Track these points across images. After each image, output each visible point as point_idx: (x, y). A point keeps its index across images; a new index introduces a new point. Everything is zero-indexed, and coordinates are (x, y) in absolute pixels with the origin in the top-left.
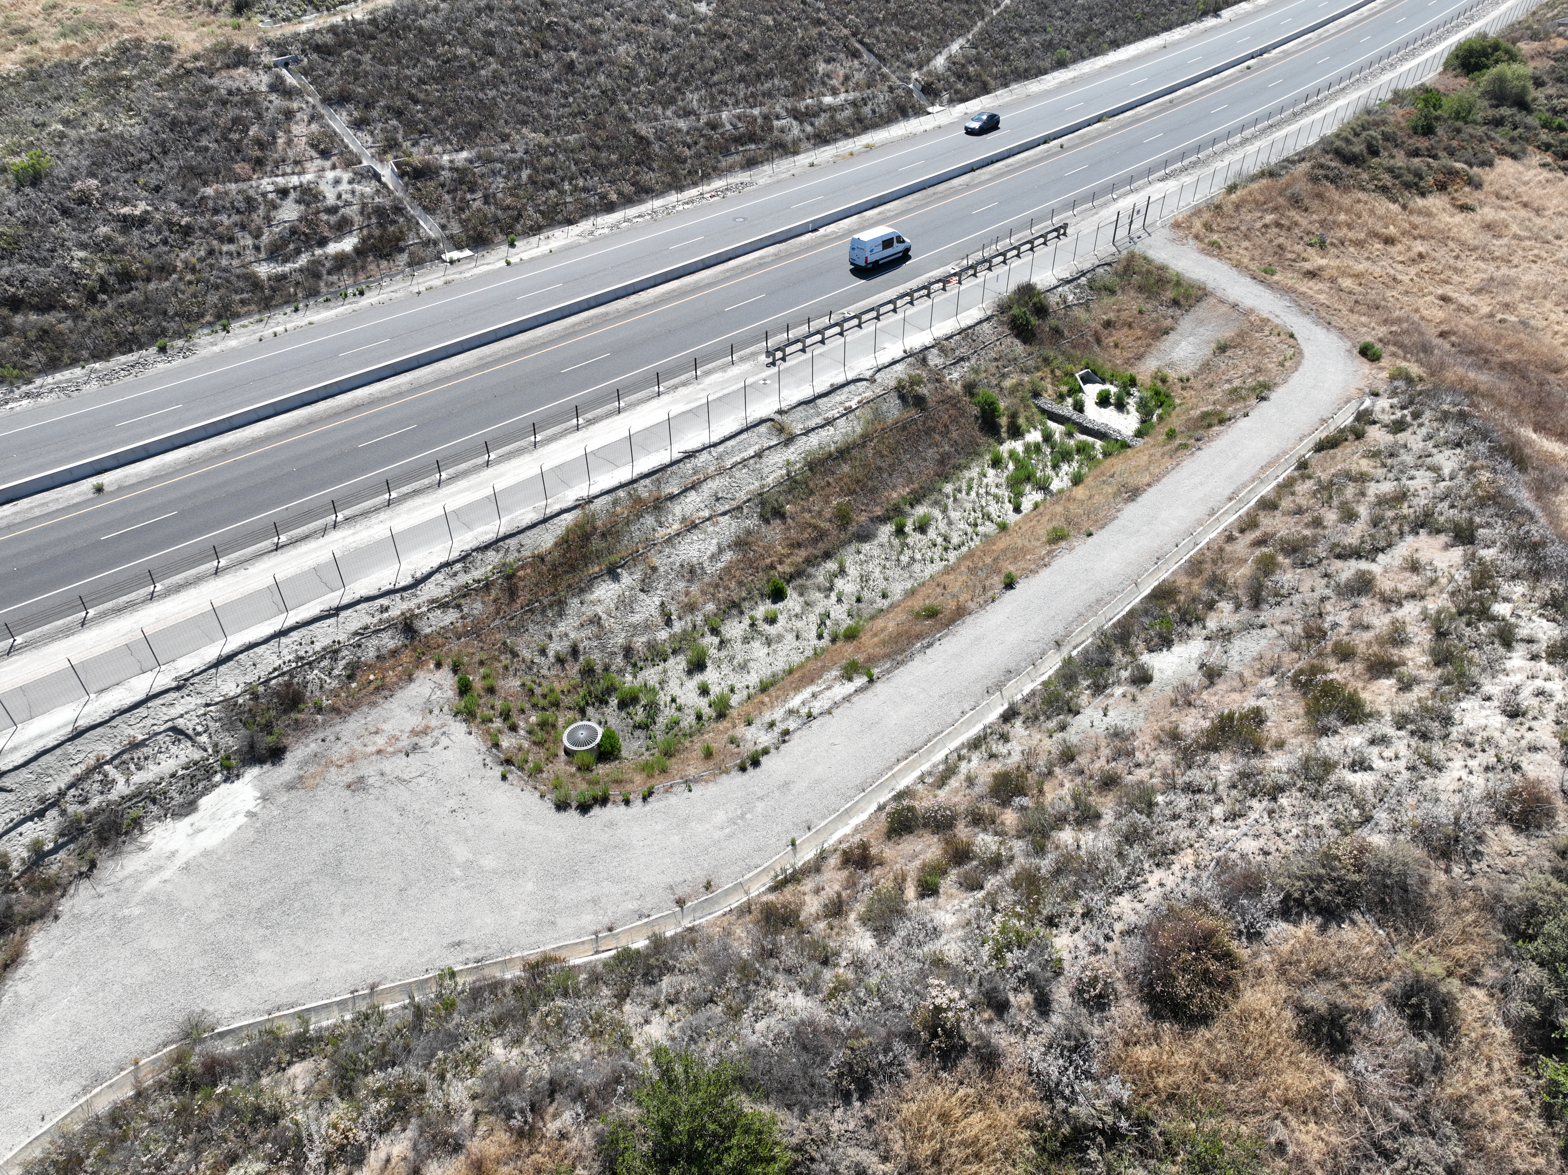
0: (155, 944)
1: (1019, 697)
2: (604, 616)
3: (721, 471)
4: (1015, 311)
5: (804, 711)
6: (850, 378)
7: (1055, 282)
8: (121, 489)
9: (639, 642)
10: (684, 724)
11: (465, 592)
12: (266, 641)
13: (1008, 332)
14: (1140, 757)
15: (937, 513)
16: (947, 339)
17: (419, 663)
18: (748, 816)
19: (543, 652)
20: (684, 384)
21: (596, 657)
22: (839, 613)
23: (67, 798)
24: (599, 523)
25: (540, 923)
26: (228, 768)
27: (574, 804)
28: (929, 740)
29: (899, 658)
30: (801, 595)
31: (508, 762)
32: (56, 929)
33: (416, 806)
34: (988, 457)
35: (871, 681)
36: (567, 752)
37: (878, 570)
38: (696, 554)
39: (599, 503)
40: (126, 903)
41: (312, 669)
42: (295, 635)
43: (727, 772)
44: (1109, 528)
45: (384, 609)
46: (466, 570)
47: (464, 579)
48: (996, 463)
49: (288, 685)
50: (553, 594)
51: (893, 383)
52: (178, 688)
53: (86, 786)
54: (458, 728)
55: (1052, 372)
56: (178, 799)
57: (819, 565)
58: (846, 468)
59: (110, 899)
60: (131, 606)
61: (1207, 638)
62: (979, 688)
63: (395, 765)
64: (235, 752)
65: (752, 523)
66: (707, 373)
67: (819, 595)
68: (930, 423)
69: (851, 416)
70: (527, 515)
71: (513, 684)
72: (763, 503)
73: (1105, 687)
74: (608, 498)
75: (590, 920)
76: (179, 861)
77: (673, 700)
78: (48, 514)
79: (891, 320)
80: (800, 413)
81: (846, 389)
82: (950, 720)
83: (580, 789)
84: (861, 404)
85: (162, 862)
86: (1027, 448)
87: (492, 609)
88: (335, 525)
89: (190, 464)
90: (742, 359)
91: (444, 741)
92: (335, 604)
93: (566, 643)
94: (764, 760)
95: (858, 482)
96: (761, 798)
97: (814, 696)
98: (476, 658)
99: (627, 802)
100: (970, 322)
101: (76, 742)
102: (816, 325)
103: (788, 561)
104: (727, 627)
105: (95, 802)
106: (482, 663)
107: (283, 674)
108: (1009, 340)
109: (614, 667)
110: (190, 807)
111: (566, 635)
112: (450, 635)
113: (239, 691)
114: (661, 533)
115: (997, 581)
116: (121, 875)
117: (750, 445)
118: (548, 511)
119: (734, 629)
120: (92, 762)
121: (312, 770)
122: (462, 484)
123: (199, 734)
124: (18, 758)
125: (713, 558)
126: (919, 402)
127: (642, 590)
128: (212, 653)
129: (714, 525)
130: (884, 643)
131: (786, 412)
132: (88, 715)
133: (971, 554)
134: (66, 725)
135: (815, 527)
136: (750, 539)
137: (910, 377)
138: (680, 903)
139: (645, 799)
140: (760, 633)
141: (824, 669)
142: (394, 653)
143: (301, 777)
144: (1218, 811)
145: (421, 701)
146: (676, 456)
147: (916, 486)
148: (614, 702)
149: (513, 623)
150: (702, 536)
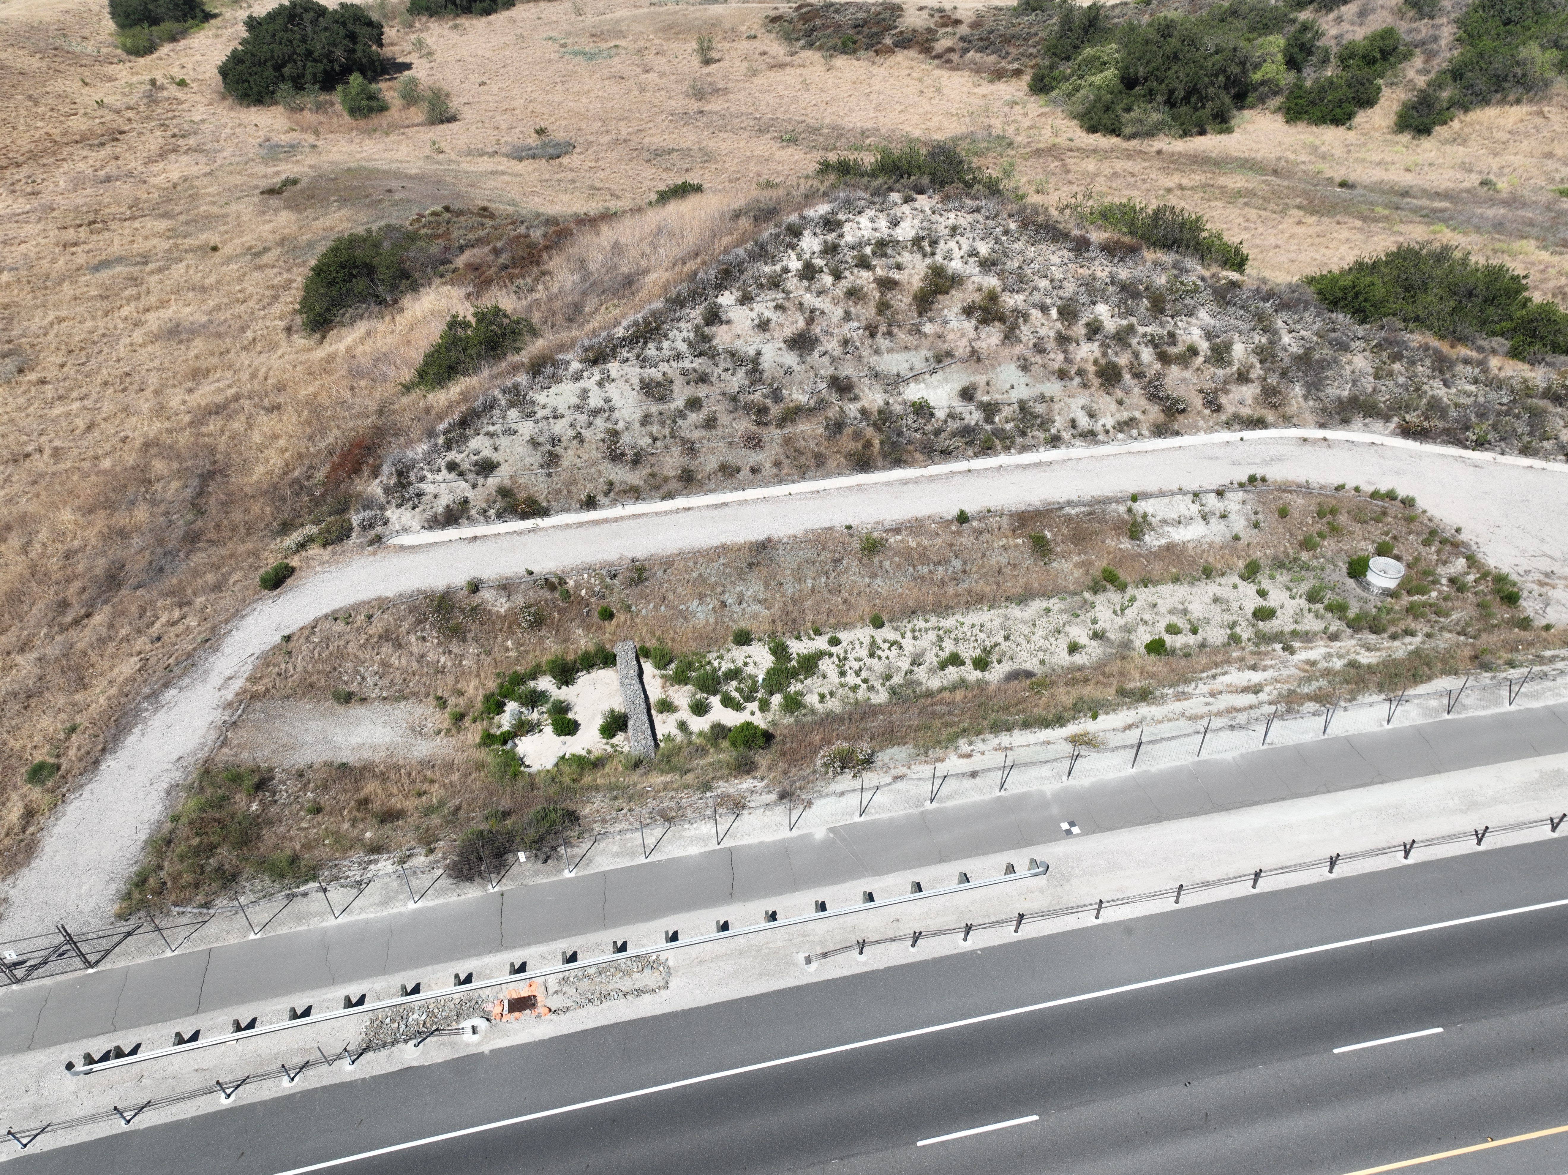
5: (1196, 508)
22: (1103, 611)
27: (1398, 501)
29: (1098, 509)
30: (1130, 641)
31: (1456, 544)
35: (1133, 501)
36: (1400, 558)
37: (1034, 638)
43: (1276, 482)
48: (793, 704)
57: (1094, 662)
58: (1008, 718)
65: (1164, 691)
67: (1111, 635)
72: (1143, 699)
77: (1292, 597)
97: (1179, 521)
98: (1504, 630)
99: (1357, 489)
104: (1221, 638)
106: (1497, 628)
109: (1350, 631)
111: (1405, 645)
119: (1214, 634)
125: (1223, 673)
127: (1316, 662)
129: (1216, 690)
136: (1171, 682)
138: (1325, 440)
139: (1343, 488)
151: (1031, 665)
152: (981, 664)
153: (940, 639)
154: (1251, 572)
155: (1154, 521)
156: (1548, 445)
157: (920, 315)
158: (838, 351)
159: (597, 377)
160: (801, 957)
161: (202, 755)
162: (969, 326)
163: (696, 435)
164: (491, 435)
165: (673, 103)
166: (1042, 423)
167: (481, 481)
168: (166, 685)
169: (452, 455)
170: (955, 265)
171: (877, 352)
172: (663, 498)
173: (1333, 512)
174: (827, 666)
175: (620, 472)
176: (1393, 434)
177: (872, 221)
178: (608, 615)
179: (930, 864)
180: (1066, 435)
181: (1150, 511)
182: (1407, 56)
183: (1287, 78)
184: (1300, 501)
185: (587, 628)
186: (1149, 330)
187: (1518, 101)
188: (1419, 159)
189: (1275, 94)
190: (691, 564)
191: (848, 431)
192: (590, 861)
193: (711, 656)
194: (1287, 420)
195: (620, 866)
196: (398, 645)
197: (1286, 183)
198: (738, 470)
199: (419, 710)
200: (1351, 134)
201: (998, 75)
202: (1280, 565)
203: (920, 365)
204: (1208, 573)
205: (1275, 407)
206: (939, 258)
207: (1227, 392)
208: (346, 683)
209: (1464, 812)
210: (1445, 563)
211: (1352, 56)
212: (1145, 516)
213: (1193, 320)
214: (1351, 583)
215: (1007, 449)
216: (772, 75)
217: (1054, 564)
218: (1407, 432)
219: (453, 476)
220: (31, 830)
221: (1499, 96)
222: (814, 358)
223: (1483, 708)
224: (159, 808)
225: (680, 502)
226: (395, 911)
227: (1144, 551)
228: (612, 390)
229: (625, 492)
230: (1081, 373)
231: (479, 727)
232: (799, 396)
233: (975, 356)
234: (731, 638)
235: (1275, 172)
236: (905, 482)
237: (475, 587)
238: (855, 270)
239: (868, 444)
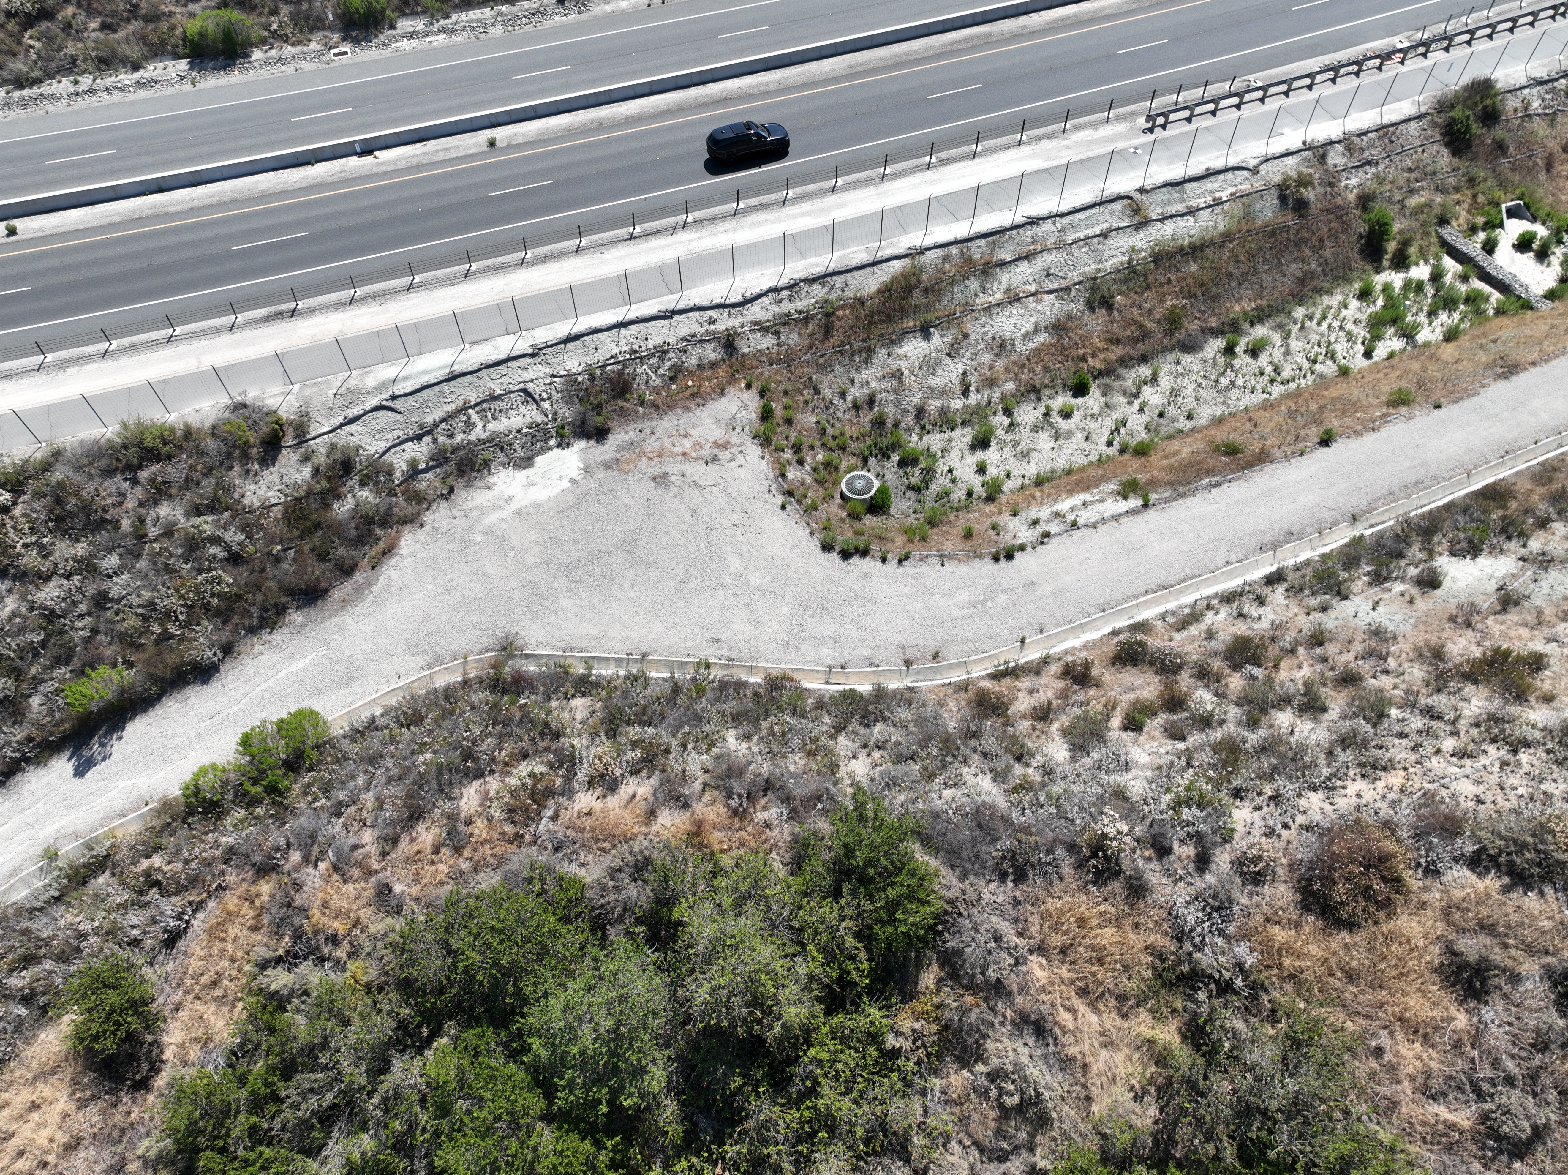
0: (489, 569)
1: (1292, 562)
2: (906, 372)
3: (1060, 245)
4: (1457, 113)
5: (1070, 517)
6: (1230, 164)
7: (1523, 81)
8: (510, 147)
9: (934, 405)
10: (954, 497)
11: (786, 321)
12: (609, 329)
13: (1438, 137)
14: (1392, 663)
15: (1276, 338)
16: (1359, 135)
17: (732, 380)
18: (989, 604)
19: (843, 395)
20: (1049, 136)
21: (890, 411)
22: (1137, 423)
23: (440, 430)
24: (924, 277)
25: (787, 644)
26: (562, 436)
27: (838, 549)
28: (1184, 581)
29: (1182, 489)
30: (1104, 395)
31: (790, 493)
32: (421, 534)
33: (706, 512)
34: (1357, 285)
35: (1146, 506)
36: (843, 496)
37: (1192, 387)
38: (1011, 329)
39: (930, 255)
40: (470, 529)
41: (642, 363)
42: (634, 329)
43: (981, 557)
44: (1464, 404)
45: (712, 321)
46: (791, 299)
47: (788, 307)
48: (1365, 295)
49: (621, 374)
50: (864, 341)
51: (1277, 179)
52: (533, 355)
53: (454, 422)
54: (754, 450)
55: (1474, 196)
56: (520, 453)
57: (1132, 367)
58: (1193, 267)
59: (460, 522)
60: (504, 267)
61: (1522, 559)
62: (1254, 542)
63: (696, 470)
64: (569, 424)
65: (1076, 307)
66: (1077, 128)
67: (1122, 400)
68: (1305, 234)
69: (1218, 210)
70: (858, 255)
71: (809, 419)
72: (1093, 289)
73: (1386, 579)
74: (939, 252)
75: (828, 654)
76: (515, 506)
77: (950, 471)
78: (449, 160)
79: (1302, 98)
80: (1162, 195)
81: (1222, 177)
82: (1212, 566)
83: (845, 536)
84: (1233, 197)
85: (502, 503)
86: (1407, 285)
87: (806, 342)
88: (684, 226)
89: (570, 133)
90: (1119, 118)
91: (740, 459)
92: (671, 307)
93: (866, 391)
94: (1018, 555)
95: (1202, 285)
96: (1005, 591)
97: (1085, 504)
98: (783, 387)
99: (884, 560)
100: (1395, 118)
101: (451, 383)
102: (1214, 89)
103: (1102, 356)
104: (1021, 411)
105: (459, 438)
106: (786, 393)
107: (618, 363)
108: (1436, 147)
109: (903, 425)
110: (527, 462)
111: (868, 383)
112: (764, 359)
113: (580, 369)
114: (983, 299)
115: (1314, 433)
116: (471, 504)
117: (1099, 222)
118: (879, 254)
119: (1027, 414)
120: (460, 404)
121: (627, 456)
122: (805, 206)
123: (543, 400)
124: (408, 387)
125: (1027, 336)
126: (1301, 206)
127: (949, 355)
128: (563, 329)
129: (1037, 302)
130: (1171, 469)
131: (1147, 192)
132: (462, 362)
133: (1297, 394)
134: (444, 367)
135: (1140, 326)
136: (1070, 324)
137: (1300, 174)
138: (908, 663)
139: (900, 561)
140: (1051, 425)
141: (1104, 479)
142: (713, 365)
143: (617, 460)
144: (1449, 744)
145: (727, 416)
146: (1019, 220)
147: (1264, 302)
148: (895, 458)
149: (821, 361)
150: (1021, 311)
151: (1187, 359)
152: (1229, 351)
166: (1301, 591)
180: (1262, 589)
184: (948, 547)
194: (961, 688)
204: (1039, 482)
205: (982, 697)
230: (1291, 651)
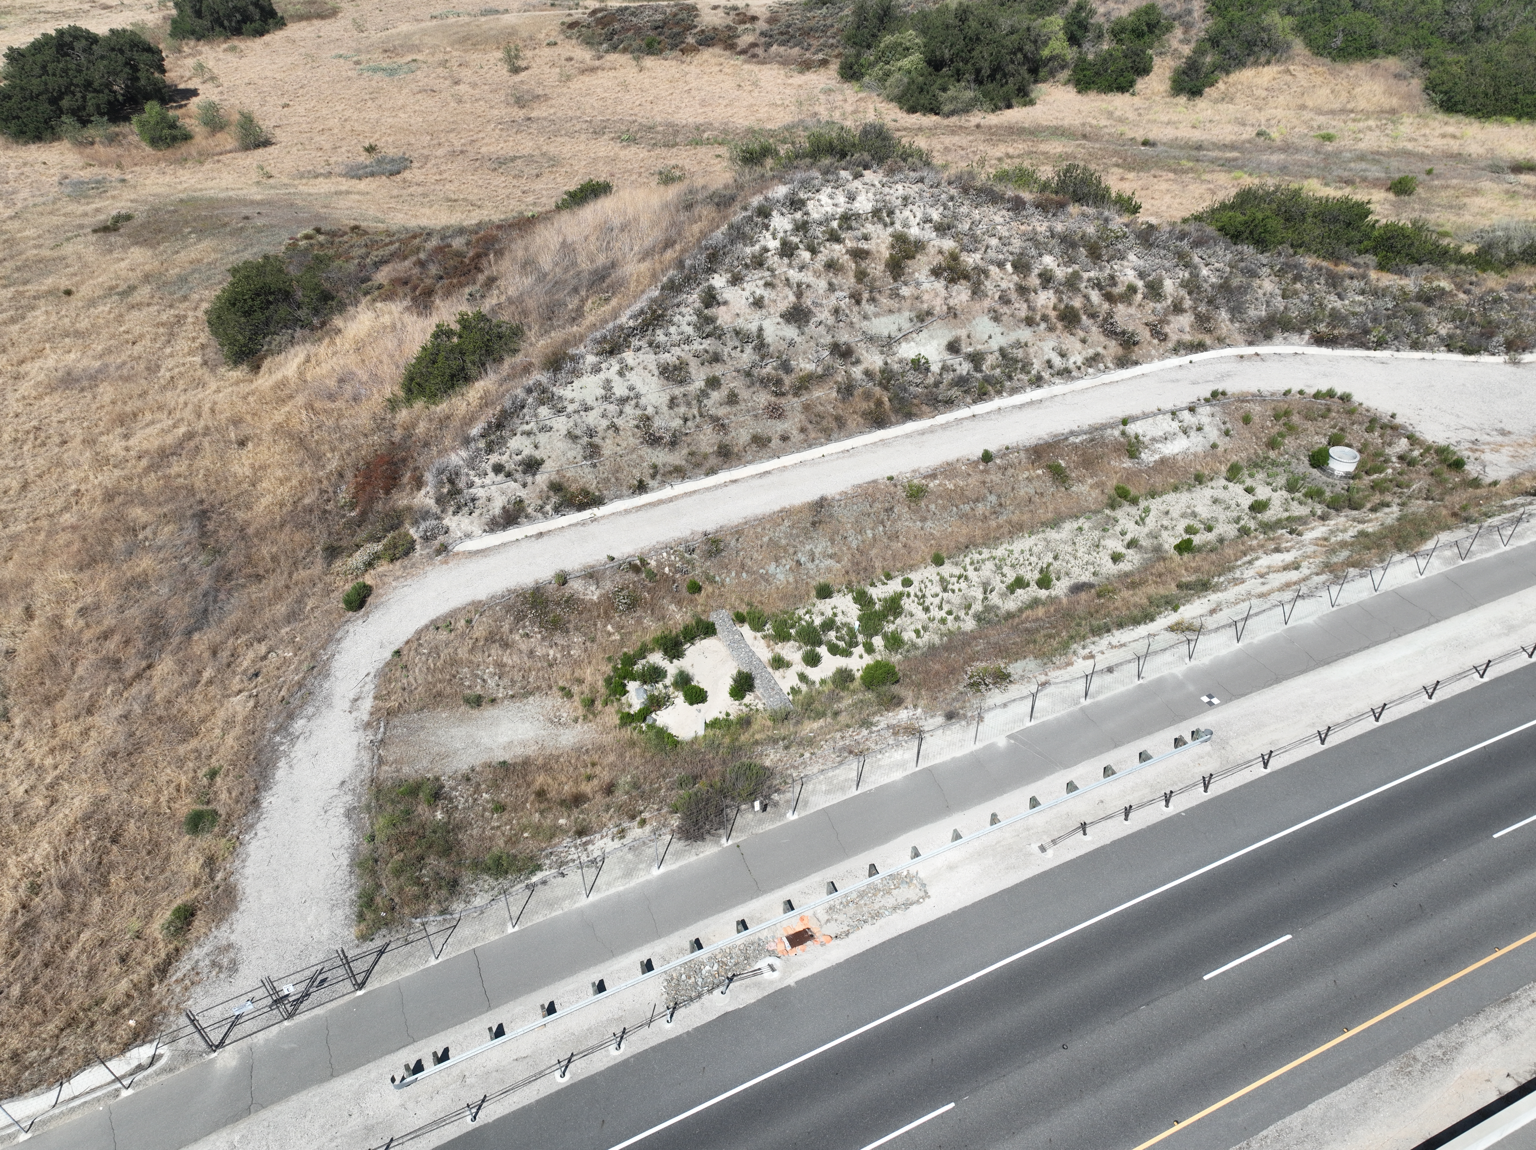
27: (1337, 396)
30: (1160, 545)
31: (1395, 428)
35: (1124, 423)
43: (1234, 393)
44: (869, 479)
48: (894, 642)
67: (1143, 543)
77: (1275, 489)
94: (1209, 395)
99: (1301, 392)
119: (1226, 529)
136: (1219, 572)
139: (1289, 391)
140: (1202, 522)
151: (1086, 577)
152: (1044, 583)
153: (999, 568)
154: (1234, 473)
155: (1146, 440)
156: (1431, 339)
157: (895, 279)
158: (831, 320)
159: (616, 367)
160: (1035, 847)
161: (365, 775)
162: (939, 285)
163: (721, 412)
164: (528, 434)
165: (496, 112)
166: (1023, 367)
167: (529, 479)
168: (291, 716)
169: (494, 458)
170: (914, 232)
171: (866, 317)
172: (707, 474)
173: (1287, 414)
174: (908, 604)
175: (661, 455)
176: (1309, 344)
177: (831, 197)
178: (695, 588)
179: (1108, 750)
180: (1046, 375)
181: (1140, 432)
182: (1169, 29)
183: (1071, 54)
184: (1258, 408)
185: (679, 603)
186: (1092, 274)
187: (1268, 62)
188: (1201, 117)
189: (1063, 67)
190: (759, 530)
191: (857, 392)
192: (806, 803)
193: (801, 612)
194: (1221, 342)
195: (835, 802)
196: (506, 645)
197: (1097, 145)
198: (770, 440)
199: (549, 702)
200: (1136, 99)
201: (806, 66)
202: (1256, 464)
203: (907, 326)
204: (1199, 479)
205: (1209, 331)
206: (898, 226)
207: (1168, 323)
208: (470, 687)
209: (1507, 635)
210: (1390, 445)
211: (1123, 30)
212: (1137, 437)
213: (1125, 263)
214: (1316, 472)
215: (999, 393)
216: (586, 78)
217: (1074, 489)
218: (1320, 340)
219: (501, 477)
220: (219, 876)
221: (1252, 59)
222: (811, 328)
223: (1487, 551)
224: (347, 832)
225: (723, 476)
226: (641, 880)
227: (1143, 468)
228: (633, 378)
229: (670, 473)
230: (1045, 318)
231: (611, 709)
232: (805, 365)
233: (952, 313)
234: (813, 593)
235: (1084, 136)
236: (923, 433)
237: (563, 579)
238: (828, 244)
239: (879, 403)
